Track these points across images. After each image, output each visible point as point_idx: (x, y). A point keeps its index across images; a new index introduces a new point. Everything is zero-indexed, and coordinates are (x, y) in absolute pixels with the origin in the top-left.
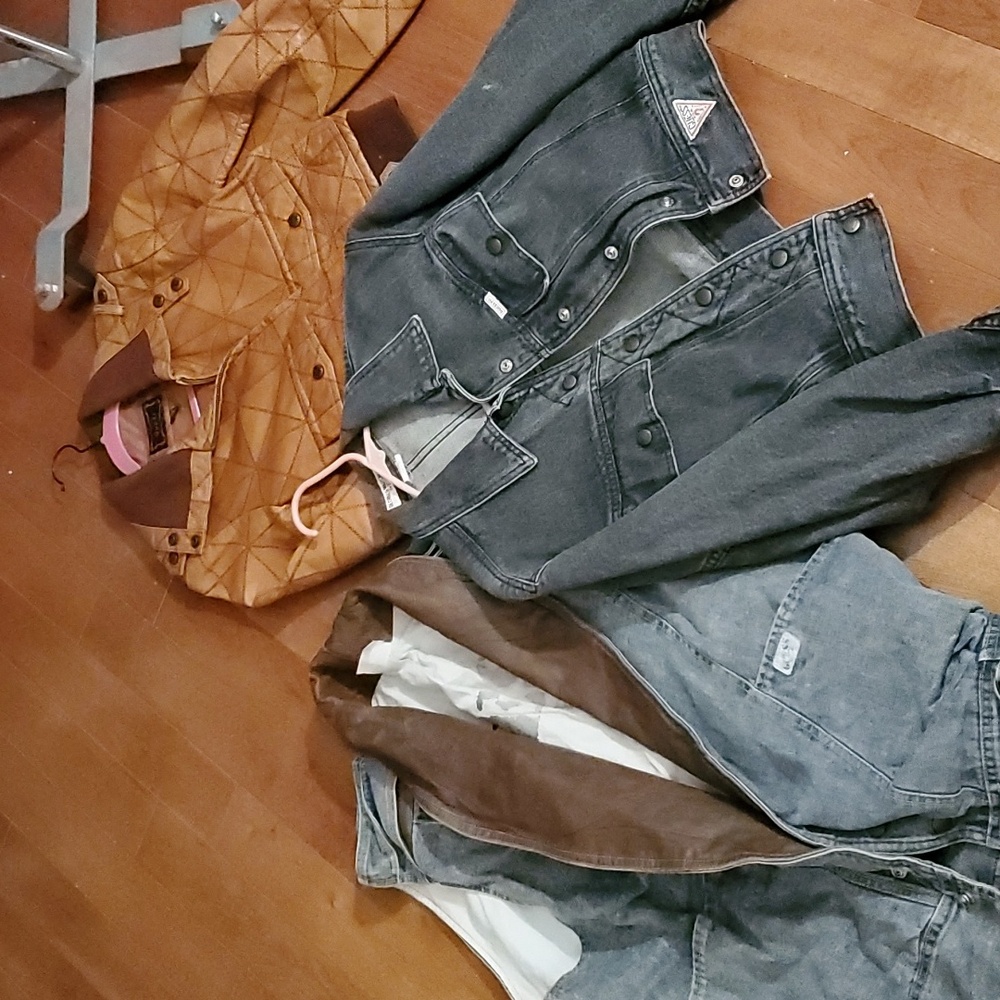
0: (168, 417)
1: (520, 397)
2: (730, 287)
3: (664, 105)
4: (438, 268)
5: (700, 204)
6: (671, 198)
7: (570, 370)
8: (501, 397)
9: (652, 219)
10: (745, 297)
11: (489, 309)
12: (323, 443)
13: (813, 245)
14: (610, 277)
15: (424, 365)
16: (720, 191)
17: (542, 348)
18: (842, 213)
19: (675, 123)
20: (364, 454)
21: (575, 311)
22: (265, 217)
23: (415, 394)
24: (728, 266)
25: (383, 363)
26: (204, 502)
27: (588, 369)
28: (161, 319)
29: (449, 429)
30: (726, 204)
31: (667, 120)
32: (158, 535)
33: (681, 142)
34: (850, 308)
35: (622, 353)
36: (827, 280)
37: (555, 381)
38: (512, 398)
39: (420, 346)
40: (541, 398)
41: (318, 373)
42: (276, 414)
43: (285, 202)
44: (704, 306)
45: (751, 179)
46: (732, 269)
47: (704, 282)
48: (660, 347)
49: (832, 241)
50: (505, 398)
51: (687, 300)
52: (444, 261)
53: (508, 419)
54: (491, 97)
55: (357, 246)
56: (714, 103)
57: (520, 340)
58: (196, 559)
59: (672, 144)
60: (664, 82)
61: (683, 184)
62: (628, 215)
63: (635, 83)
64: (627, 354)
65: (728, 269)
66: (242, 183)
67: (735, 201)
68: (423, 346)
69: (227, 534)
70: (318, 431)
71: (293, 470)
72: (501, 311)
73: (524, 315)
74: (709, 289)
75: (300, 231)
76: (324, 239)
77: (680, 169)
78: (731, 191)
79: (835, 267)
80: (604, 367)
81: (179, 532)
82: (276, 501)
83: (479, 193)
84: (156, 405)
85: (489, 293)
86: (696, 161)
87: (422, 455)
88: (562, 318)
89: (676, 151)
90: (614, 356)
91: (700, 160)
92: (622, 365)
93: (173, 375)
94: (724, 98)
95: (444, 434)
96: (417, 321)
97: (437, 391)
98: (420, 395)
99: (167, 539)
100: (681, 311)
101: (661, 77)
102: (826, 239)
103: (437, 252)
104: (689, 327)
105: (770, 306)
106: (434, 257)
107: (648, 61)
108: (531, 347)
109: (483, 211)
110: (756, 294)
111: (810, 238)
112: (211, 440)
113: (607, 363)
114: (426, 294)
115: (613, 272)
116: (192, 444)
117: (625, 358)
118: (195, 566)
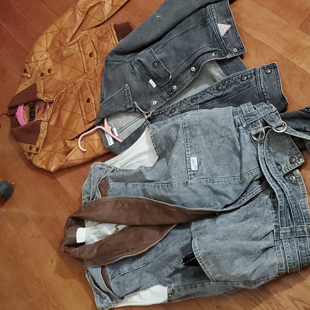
0: (36, 111)
1: (156, 114)
2: (227, 85)
3: (215, 25)
4: (136, 70)
5: (224, 55)
6: (215, 53)
7: (173, 107)
8: (151, 113)
9: (209, 59)
10: (232, 89)
11: (150, 84)
12: (86, 123)
13: (255, 75)
14: (192, 77)
15: (128, 100)
16: (230, 52)
17: (166, 98)
18: (265, 67)
19: (217, 30)
20: (104, 127)
21: (178, 87)
22: (82, 53)
23: (124, 109)
24: (228, 79)
25: (114, 98)
26: (43, 138)
27: (179, 107)
28: (42, 80)
29: (133, 122)
30: (232, 56)
31: (215, 29)
32: (26, 146)
33: (218, 36)
34: (265, 94)
35: (190, 102)
36: (259, 86)
37: (168, 110)
38: (154, 114)
39: (127, 94)
40: (163, 115)
41: (88, 101)
42: (72, 113)
43: (89, 48)
44: (219, 91)
45: (240, 50)
46: (229, 80)
47: (220, 83)
48: (203, 102)
49: (262, 75)
50: (152, 113)
51: (213, 89)
52: (138, 68)
53: (152, 121)
54: (159, 20)
55: (110, 61)
56: (230, 26)
57: (159, 95)
58: (37, 155)
59: (216, 36)
60: (215, 18)
61: (219, 49)
62: (201, 57)
63: (206, 18)
64: (191, 103)
65: (227, 80)
66: (77, 41)
67: (235, 56)
68: (128, 94)
69: (49, 148)
70: (85, 119)
71: (75, 130)
72: (154, 85)
73: (161, 87)
74: (221, 86)
75: (93, 58)
76: (99, 61)
77: (218, 44)
78: (234, 53)
79: (262, 82)
80: (184, 106)
81: (33, 146)
82: (67, 139)
83: (152, 49)
84: (33, 107)
85: (151, 79)
86: (223, 42)
87: (123, 129)
88: (174, 88)
89: (217, 39)
90: (187, 103)
91: (224, 42)
92: (190, 106)
93: (43, 98)
94: (234, 25)
95: (131, 123)
96: (127, 86)
97: (131, 108)
98: (125, 109)
99: (29, 148)
100: (211, 92)
101: (215, 16)
102: (259, 74)
103: (136, 65)
104: (213, 96)
105: (239, 92)
106: (135, 67)
107: (211, 11)
108: (163, 97)
109: (153, 54)
110: (235, 88)
111: (254, 73)
112: (49, 119)
113: (185, 105)
114: (131, 78)
115: (193, 75)
116: (42, 119)
117: (191, 104)
118: (36, 157)
